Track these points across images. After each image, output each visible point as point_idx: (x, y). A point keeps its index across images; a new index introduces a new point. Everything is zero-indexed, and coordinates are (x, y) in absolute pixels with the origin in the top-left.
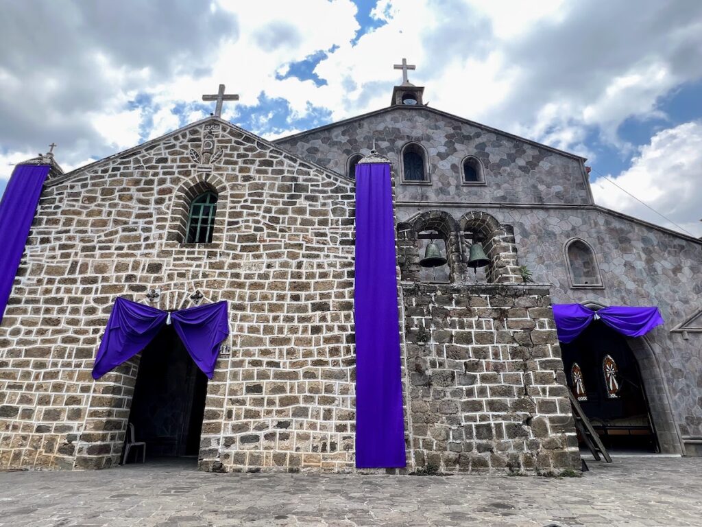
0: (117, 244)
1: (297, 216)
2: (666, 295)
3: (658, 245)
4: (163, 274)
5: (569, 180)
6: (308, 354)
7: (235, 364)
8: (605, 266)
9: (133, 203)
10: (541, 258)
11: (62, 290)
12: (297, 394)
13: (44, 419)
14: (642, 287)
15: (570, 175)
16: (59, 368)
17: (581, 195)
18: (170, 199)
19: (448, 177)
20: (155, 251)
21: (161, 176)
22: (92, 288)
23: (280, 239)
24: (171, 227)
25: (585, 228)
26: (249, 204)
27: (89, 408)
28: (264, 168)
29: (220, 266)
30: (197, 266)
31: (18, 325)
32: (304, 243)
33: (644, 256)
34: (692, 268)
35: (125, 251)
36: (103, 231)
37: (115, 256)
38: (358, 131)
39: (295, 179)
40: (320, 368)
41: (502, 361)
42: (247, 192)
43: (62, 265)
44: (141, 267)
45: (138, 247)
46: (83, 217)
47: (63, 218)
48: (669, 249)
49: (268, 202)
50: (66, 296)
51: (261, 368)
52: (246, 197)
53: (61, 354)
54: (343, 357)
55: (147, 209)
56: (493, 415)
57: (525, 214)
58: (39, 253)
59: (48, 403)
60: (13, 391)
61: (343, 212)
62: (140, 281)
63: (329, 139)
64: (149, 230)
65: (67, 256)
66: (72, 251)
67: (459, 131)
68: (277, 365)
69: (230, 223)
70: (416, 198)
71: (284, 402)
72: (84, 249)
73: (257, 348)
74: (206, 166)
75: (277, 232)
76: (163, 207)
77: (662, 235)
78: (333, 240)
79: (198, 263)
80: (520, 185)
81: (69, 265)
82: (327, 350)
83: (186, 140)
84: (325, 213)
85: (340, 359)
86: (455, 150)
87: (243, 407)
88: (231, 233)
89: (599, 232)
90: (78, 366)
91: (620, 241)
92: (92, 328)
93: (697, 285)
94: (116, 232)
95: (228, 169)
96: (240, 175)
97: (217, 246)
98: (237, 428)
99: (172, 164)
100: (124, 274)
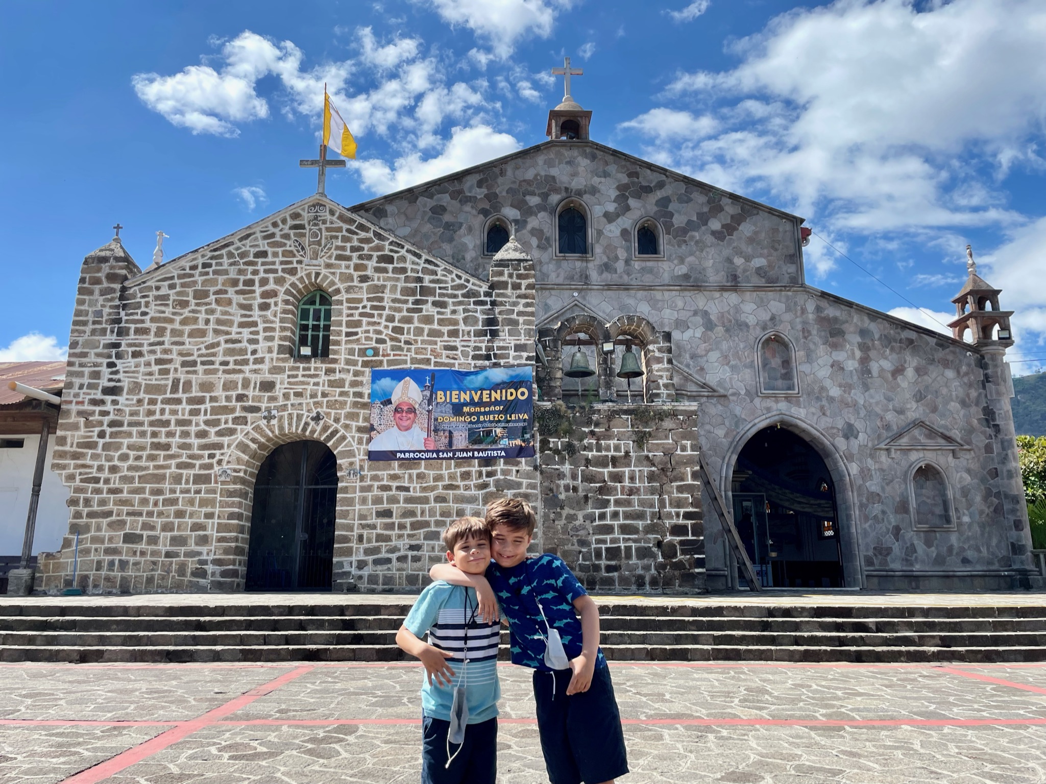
0: (220, 358)
1: (423, 326)
2: (877, 403)
3: (880, 339)
4: (277, 393)
5: (776, 250)
6: (438, 478)
7: (363, 489)
8: (805, 368)
9: (233, 309)
10: (726, 357)
11: (167, 411)
12: (427, 518)
13: (171, 545)
14: (849, 394)
15: (779, 242)
16: (178, 495)
17: (789, 271)
18: (276, 304)
19: (616, 248)
20: (265, 367)
21: (262, 275)
22: (200, 410)
23: (405, 353)
24: (281, 339)
25: (787, 317)
26: (368, 310)
27: (215, 534)
28: (383, 265)
29: (340, 383)
30: (315, 384)
31: (124, 450)
32: (432, 357)
33: (858, 354)
34: (918, 370)
35: (231, 366)
36: (202, 343)
37: (221, 372)
38: (500, 180)
39: (419, 280)
40: (451, 492)
41: (637, 485)
42: (365, 296)
43: (163, 382)
44: (252, 385)
45: (246, 362)
46: (177, 326)
47: (153, 327)
48: (894, 344)
49: (390, 308)
50: (173, 419)
51: (391, 493)
52: (365, 303)
53: (177, 479)
54: (475, 482)
55: (250, 316)
56: (624, 539)
57: (713, 299)
58: (133, 369)
59: (172, 530)
60: (133, 518)
61: (476, 320)
62: (253, 401)
63: (460, 192)
64: (256, 342)
65: (165, 372)
66: (171, 366)
67: (636, 180)
68: (407, 489)
69: (348, 334)
70: (572, 278)
71: (414, 526)
72: (184, 364)
73: (385, 473)
74: (314, 262)
75: (402, 344)
76: (268, 313)
77: (887, 325)
78: (465, 354)
79: (316, 380)
80: (710, 257)
81: (170, 383)
82: (459, 474)
83: (288, 227)
84: (455, 322)
85: (472, 483)
86: (628, 208)
87: (374, 531)
88: (350, 346)
89: (805, 323)
90: (198, 492)
91: (830, 333)
92: (206, 453)
93: (919, 391)
94: (218, 344)
95: (340, 266)
96: (356, 274)
97: (335, 361)
98: (368, 552)
99: (274, 260)
100: (234, 394)
